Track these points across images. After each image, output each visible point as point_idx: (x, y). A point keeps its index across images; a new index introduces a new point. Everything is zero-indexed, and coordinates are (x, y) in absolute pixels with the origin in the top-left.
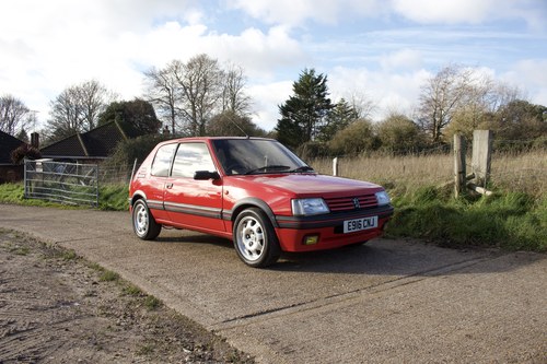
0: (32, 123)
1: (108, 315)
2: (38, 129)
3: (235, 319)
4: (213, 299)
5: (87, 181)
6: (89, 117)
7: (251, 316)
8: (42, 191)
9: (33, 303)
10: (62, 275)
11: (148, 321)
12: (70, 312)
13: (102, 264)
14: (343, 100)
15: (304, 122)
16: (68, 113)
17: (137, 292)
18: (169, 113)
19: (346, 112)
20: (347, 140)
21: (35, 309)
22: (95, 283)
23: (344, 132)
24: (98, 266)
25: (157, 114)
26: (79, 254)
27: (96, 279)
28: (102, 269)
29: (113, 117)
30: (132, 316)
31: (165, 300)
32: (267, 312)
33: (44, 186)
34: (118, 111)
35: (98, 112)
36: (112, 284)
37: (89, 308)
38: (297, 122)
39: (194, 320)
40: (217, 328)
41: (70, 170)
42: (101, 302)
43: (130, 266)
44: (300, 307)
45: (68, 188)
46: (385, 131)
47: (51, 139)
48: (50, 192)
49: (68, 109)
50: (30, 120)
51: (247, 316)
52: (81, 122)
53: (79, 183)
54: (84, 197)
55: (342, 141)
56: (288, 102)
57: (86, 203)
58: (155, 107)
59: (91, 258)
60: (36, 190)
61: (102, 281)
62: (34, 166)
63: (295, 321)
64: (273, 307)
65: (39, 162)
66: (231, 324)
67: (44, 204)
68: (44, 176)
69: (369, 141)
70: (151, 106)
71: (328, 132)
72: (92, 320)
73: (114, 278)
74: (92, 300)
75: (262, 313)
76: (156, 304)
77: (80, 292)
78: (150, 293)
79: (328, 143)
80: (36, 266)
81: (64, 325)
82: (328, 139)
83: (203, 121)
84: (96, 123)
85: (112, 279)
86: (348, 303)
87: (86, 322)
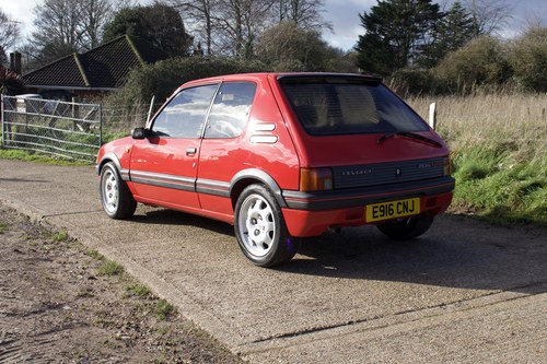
0: (11, 38)
1: (106, 325)
2: (19, 45)
3: (271, 338)
4: (244, 308)
5: (86, 126)
6: (91, 29)
7: (291, 335)
8: (25, 139)
9: (12, 306)
10: (48, 264)
11: (157, 335)
12: (57, 320)
13: (102, 252)
14: (457, 5)
15: (397, 39)
16: (61, 24)
17: (145, 293)
18: (202, 24)
19: (461, 24)
20: (460, 67)
21: (13, 314)
22: (92, 278)
23: (457, 54)
24: (96, 253)
25: (186, 26)
26: (72, 235)
27: (93, 272)
28: (102, 258)
29: (123, 30)
30: (137, 328)
31: (182, 306)
32: (314, 330)
33: (29, 131)
34: (130, 21)
35: (103, 22)
36: (115, 279)
37: (83, 314)
38: (387, 39)
39: (216, 337)
40: (245, 349)
41: (62, 110)
42: (98, 306)
43: (139, 255)
44: (359, 326)
45: (61, 135)
46: (519, 54)
47: (39, 60)
48: (35, 140)
49: (61, 18)
50: (9, 33)
51: (286, 335)
52: (80, 37)
53: (76, 129)
54: (82, 148)
55: (454, 68)
56: (374, 9)
57: (85, 157)
58: (184, 15)
59: (87, 242)
60: (18, 138)
61: (101, 274)
62: (14, 103)
63: (349, 345)
64: (323, 324)
65: (21, 98)
66: (263, 345)
67: (28, 157)
68: (28, 118)
69: (493, 69)
70: (177, 14)
71: (434, 54)
72: (85, 331)
73: (117, 271)
74: (87, 302)
75: (307, 332)
76: (169, 313)
77: (73, 290)
78: (162, 297)
79: (432, 70)
80: (16, 251)
81: (49, 337)
82: (434, 64)
83: (251, 37)
84: (100, 38)
85: (115, 273)
86: (425, 323)
87: (79, 334)
